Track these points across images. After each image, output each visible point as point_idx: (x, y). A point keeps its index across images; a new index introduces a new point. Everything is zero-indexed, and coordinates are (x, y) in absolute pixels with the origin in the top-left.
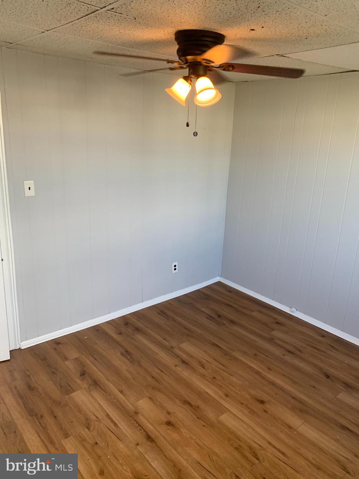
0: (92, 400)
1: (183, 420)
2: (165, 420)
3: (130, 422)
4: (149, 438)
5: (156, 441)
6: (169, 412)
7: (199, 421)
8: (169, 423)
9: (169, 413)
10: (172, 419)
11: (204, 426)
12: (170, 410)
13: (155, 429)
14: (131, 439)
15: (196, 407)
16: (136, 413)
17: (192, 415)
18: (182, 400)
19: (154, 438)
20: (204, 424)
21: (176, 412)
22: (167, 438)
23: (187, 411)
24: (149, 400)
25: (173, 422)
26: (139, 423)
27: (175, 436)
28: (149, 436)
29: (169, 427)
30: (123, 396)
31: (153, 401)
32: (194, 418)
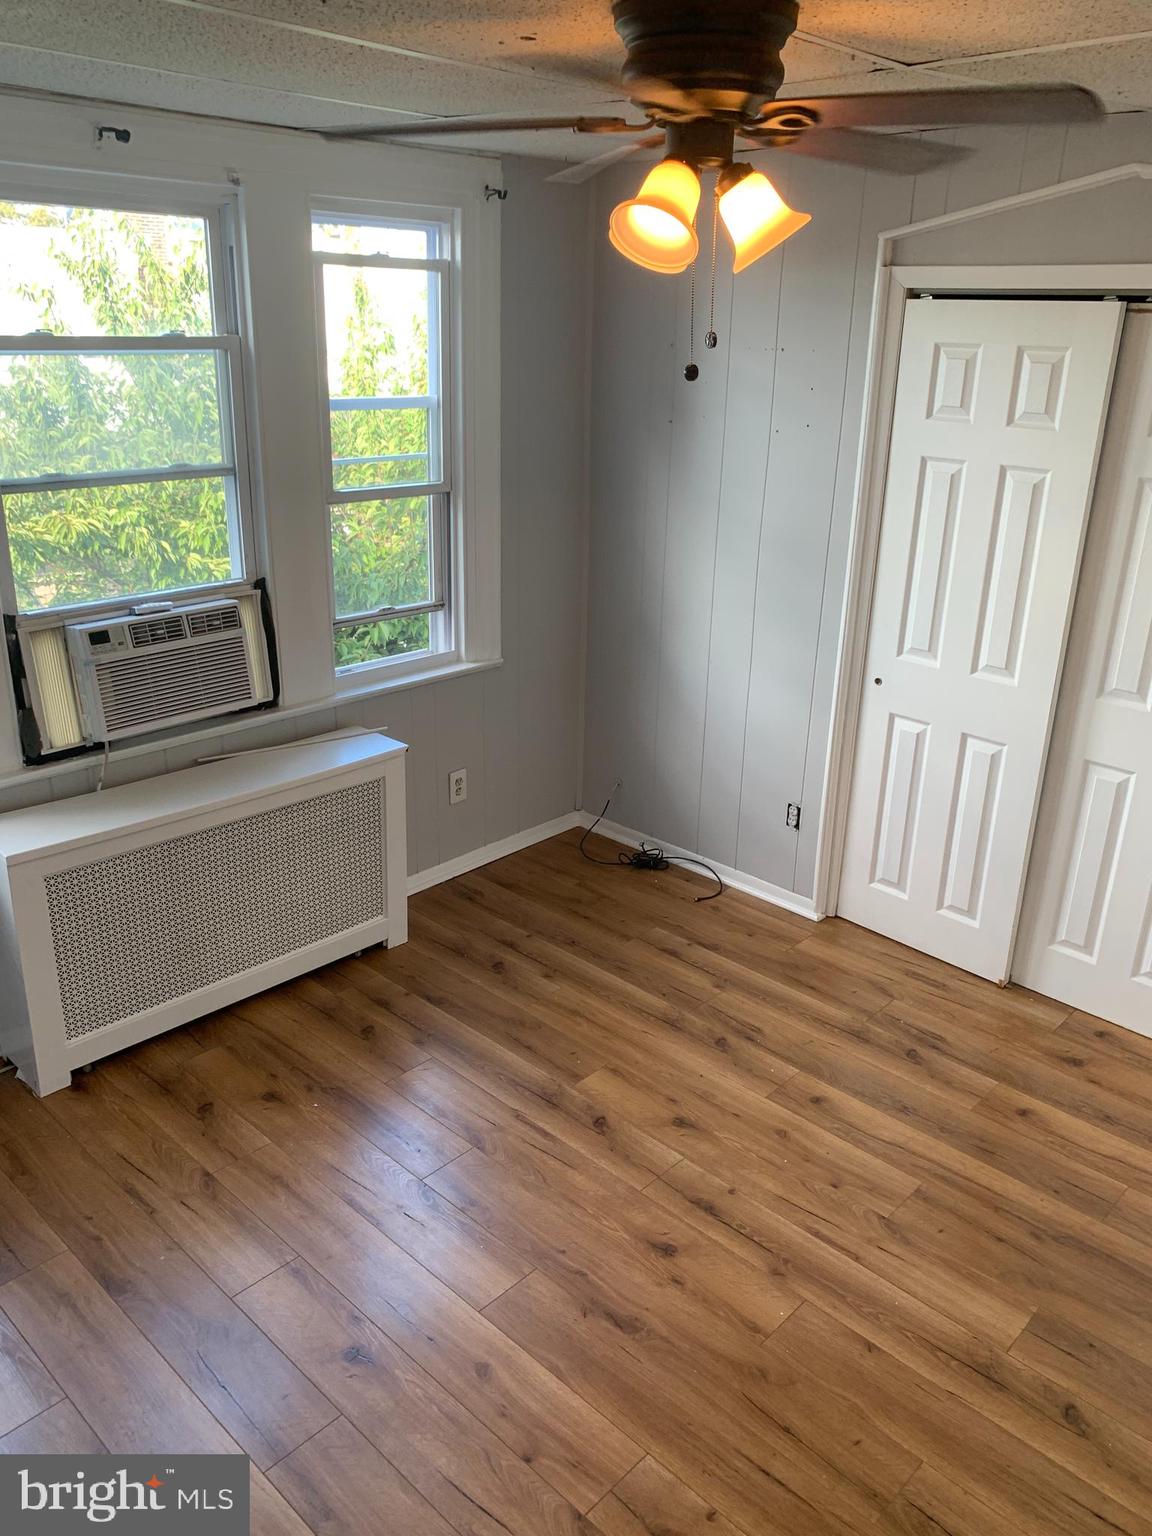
0: (942, 1304)
1: (626, 1263)
2: (683, 1261)
3: (780, 1245)
4: (710, 1209)
5: (688, 1204)
6: (679, 1287)
7: (577, 1266)
8: (668, 1251)
9: (676, 1282)
10: (662, 1263)
11: (564, 1252)
12: (673, 1291)
13: (700, 1233)
14: (756, 1203)
15: (591, 1311)
16: (775, 1273)
17: (600, 1283)
18: (643, 1333)
19: (698, 1210)
20: (560, 1257)
21: (656, 1289)
22: (660, 1213)
23: (620, 1294)
24: (761, 1323)
25: (656, 1256)
26: (752, 1243)
27: (640, 1219)
28: (712, 1214)
29: (664, 1239)
30: (853, 1331)
31: (744, 1321)
32: (595, 1274)
